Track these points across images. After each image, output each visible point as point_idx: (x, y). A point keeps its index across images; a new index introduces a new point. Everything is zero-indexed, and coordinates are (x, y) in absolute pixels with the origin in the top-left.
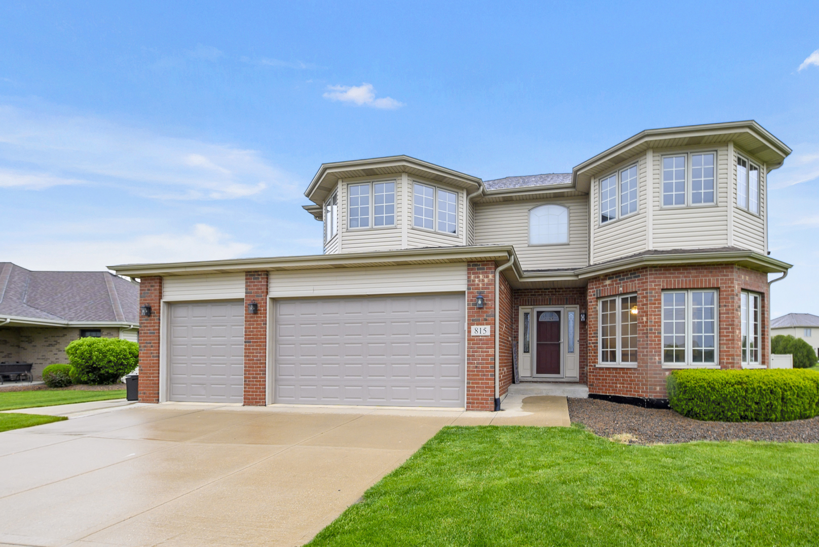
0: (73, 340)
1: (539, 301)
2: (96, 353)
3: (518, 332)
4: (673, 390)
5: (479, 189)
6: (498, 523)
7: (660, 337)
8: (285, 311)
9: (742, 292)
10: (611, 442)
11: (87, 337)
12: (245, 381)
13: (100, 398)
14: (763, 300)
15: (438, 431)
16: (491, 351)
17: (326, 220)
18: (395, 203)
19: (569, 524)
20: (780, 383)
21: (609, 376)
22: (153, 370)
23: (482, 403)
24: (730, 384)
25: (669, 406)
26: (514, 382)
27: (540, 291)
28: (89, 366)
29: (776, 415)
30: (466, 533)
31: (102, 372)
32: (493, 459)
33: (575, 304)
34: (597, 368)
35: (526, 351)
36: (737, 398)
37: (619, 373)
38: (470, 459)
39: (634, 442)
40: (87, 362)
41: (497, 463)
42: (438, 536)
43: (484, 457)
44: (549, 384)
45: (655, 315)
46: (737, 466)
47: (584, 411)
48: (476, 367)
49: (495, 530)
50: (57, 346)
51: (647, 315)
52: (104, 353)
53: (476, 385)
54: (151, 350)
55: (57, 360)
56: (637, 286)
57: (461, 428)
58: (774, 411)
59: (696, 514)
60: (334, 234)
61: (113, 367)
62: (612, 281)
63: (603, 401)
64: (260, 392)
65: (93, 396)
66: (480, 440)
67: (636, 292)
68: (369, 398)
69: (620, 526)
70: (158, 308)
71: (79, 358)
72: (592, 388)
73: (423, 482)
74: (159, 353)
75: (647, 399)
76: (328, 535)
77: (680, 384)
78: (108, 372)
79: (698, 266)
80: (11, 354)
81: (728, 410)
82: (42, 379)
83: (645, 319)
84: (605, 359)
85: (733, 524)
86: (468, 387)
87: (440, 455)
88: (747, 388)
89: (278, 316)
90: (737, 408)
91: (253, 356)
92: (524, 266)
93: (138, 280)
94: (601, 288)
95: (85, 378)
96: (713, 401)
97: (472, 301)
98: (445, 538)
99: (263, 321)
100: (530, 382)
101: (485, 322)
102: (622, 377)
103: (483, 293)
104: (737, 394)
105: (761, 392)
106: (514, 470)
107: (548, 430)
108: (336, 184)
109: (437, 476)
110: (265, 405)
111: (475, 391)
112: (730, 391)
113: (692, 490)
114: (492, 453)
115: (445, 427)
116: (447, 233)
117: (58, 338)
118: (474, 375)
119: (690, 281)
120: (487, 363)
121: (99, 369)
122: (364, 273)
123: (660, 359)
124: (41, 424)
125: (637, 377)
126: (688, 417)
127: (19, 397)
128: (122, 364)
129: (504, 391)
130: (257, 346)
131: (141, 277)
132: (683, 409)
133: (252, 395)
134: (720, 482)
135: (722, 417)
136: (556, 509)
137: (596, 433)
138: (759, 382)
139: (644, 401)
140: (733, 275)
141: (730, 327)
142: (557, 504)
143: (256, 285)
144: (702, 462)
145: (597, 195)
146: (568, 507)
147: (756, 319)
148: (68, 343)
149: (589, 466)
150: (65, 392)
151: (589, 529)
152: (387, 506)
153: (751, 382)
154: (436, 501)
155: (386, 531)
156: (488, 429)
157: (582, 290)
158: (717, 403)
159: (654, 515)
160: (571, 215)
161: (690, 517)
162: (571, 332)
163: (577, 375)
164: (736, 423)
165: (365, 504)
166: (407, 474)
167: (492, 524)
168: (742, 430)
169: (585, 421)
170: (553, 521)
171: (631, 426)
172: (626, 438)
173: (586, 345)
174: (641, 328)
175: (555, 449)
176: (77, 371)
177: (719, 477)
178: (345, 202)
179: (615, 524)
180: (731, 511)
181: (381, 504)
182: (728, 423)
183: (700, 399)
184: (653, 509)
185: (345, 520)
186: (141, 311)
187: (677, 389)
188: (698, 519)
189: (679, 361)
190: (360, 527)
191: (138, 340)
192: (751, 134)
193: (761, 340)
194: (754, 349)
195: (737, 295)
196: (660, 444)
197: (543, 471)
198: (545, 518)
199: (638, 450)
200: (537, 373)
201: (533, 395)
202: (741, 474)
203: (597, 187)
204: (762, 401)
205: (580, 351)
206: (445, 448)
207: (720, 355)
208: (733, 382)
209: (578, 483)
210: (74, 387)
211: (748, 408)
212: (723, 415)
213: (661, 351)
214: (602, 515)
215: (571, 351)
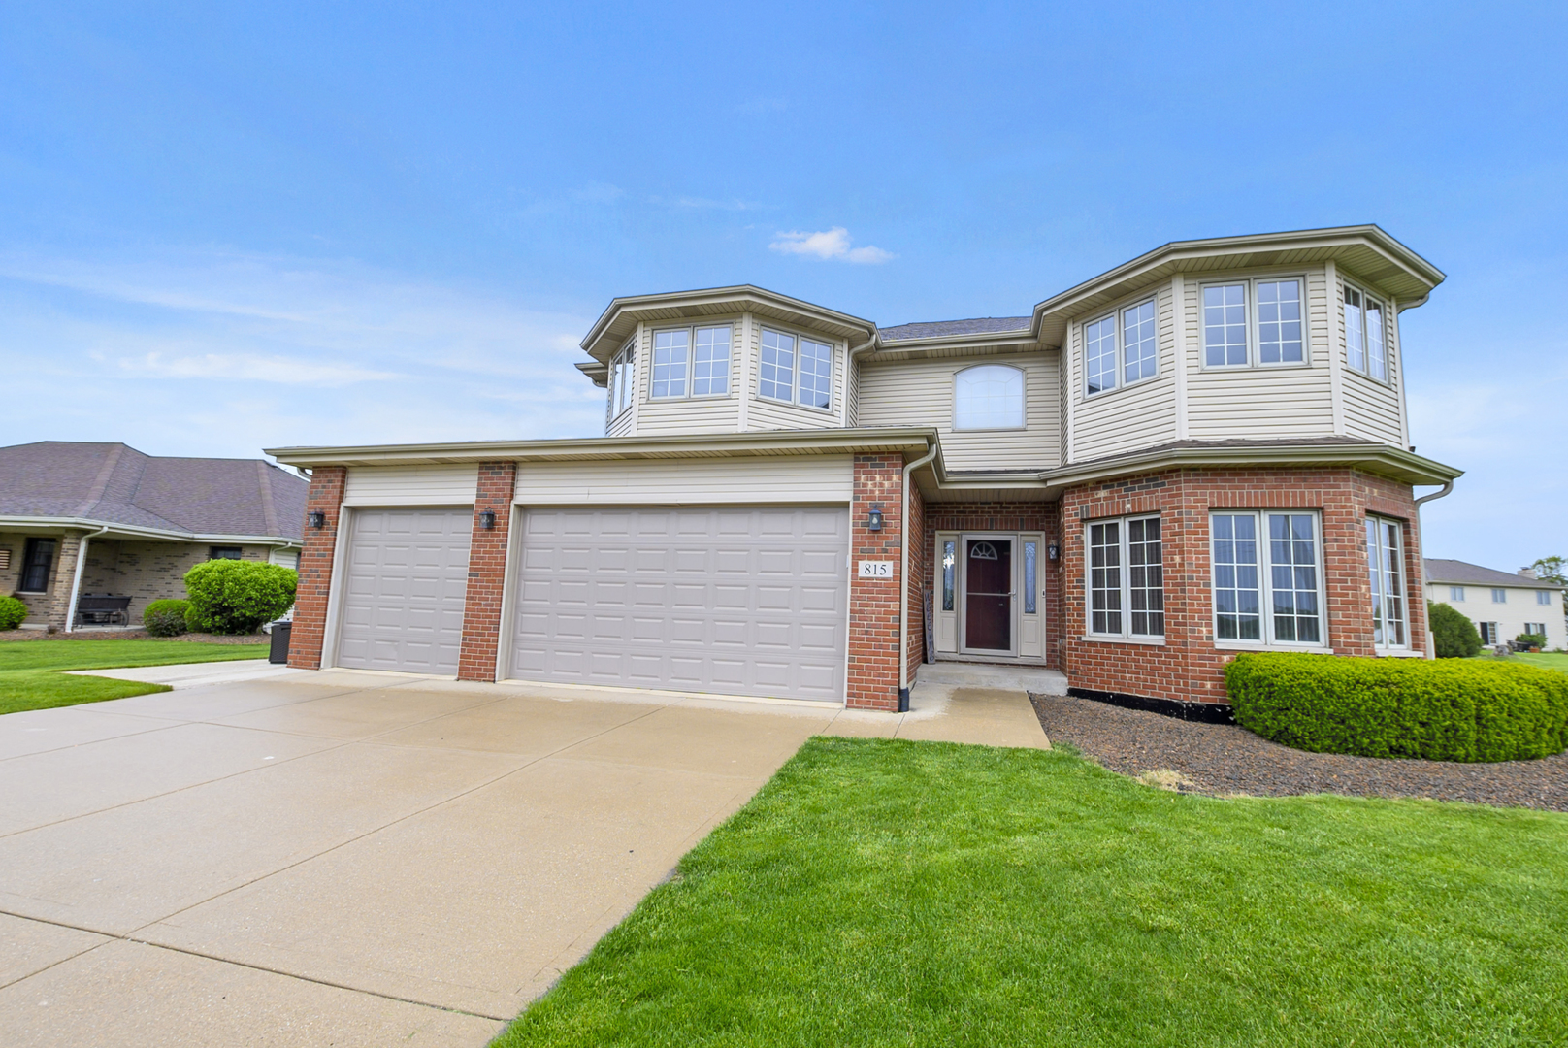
0: (197, 563)
1: (972, 523)
2: (231, 584)
3: (933, 574)
4: (1243, 691)
5: (869, 339)
6: (959, 951)
7: (1209, 592)
8: (537, 524)
9: (1367, 518)
10: (1143, 786)
11: (219, 558)
12: (464, 639)
13: (227, 657)
14: (1407, 532)
15: (801, 744)
16: (893, 606)
17: (613, 385)
18: (729, 360)
19: (1114, 965)
20: (1471, 687)
21: (1109, 658)
22: (317, 615)
23: (877, 697)
24: (1364, 684)
25: (1232, 719)
26: (925, 661)
27: (974, 506)
28: (216, 604)
29: (1467, 749)
30: (899, 968)
31: (236, 614)
32: (919, 807)
33: (1037, 530)
34: (1084, 642)
35: (948, 606)
36: (1380, 712)
37: (1129, 654)
38: (872, 804)
39: (1188, 788)
40: (215, 598)
41: (927, 816)
42: (841, 969)
43: (899, 802)
44: (991, 667)
45: (1197, 553)
46: (1432, 855)
47: (1067, 720)
48: (866, 632)
49: (958, 966)
50: (172, 572)
51: (1181, 553)
52: (241, 584)
53: (865, 664)
54: (316, 582)
55: (169, 593)
56: (1160, 501)
57: (843, 740)
58: (1461, 741)
59: (1394, 963)
60: (626, 407)
61: (253, 607)
62: (1111, 492)
63: (1096, 702)
64: (488, 658)
65: (216, 653)
66: (883, 766)
67: (1158, 512)
69: (1229, 978)
70: (335, 516)
71: (203, 591)
72: (1075, 679)
73: (792, 845)
74: (329, 588)
75: (1187, 704)
76: (616, 949)
77: (1259, 680)
78: (244, 616)
79: (1278, 468)
80: (102, 581)
81: (1363, 735)
82: (143, 622)
83: (1177, 559)
84: (1098, 626)
85: (1491, 995)
86: (850, 667)
87: (813, 791)
88: (1401, 694)
89: (527, 534)
90: (1382, 731)
91: (481, 599)
92: (949, 464)
93: (310, 472)
94: (1090, 503)
95: (207, 623)
96: (1331, 716)
97: (860, 518)
98: (857, 977)
99: (501, 541)
100: (955, 661)
101: (885, 554)
102: (1134, 660)
103: (882, 505)
104: (1380, 704)
105: (1431, 702)
106: (965, 832)
107: (1011, 754)
108: (634, 329)
109: (817, 835)
110: (494, 682)
111: (864, 674)
112: (1366, 697)
113: (1359, 904)
114: (914, 794)
115: (813, 738)
116: (814, 407)
117: (175, 558)
118: (861, 646)
119: (1263, 494)
120: (886, 627)
121: (232, 610)
122: (675, 467)
123: (1211, 632)
124: (128, 696)
125: (1164, 662)
126: (1278, 742)
127: (104, 649)
128: (268, 603)
129: (912, 676)
130: (488, 582)
131: (316, 468)
132: (1267, 727)
133: (474, 663)
134: (1412, 890)
135: (1351, 746)
136: (1076, 928)
137: (1105, 765)
138: (1426, 684)
139: (1182, 708)
140: (1349, 486)
141: (1349, 579)
142: (1073, 914)
143: (495, 484)
144: (1350, 840)
145: (1079, 349)
146: (1102, 924)
147: (1394, 567)
148: (190, 567)
149: (1116, 835)
150: (174, 644)
151: (1163, 982)
152: (728, 893)
153: (1409, 684)
154: (823, 889)
155: (733, 948)
156: (895, 745)
157: (1050, 505)
158: (1338, 720)
159: (1298, 958)
160: (1029, 381)
161: (1383, 970)
162: (1030, 577)
163: (1042, 653)
164: (1382, 760)
165: (684, 886)
166: (758, 828)
167: (947, 951)
168: (1401, 777)
169: (1076, 739)
170: (1077, 955)
171: (1171, 754)
172: (1170, 779)
173: (1059, 601)
174: (1170, 574)
175: (1034, 793)
176: (198, 611)
177: (1404, 876)
178: (648, 357)
179: (1217, 972)
180: (1470, 962)
181: (716, 888)
182: (1366, 759)
183: (1304, 709)
184: (1291, 944)
185: (649, 918)
186: (309, 520)
187: (1251, 689)
188: (1404, 977)
189: (1249, 637)
190: (681, 936)
191: (298, 566)
192: (1369, 248)
193: (1407, 605)
194: (1394, 620)
195: (1358, 522)
196: (1242, 795)
197: (1026, 838)
198: (1057, 946)
199: (1204, 805)
200: (967, 647)
201: (963, 686)
202: (1449, 873)
203: (1079, 336)
204: (1434, 720)
205: (1047, 610)
206: (820, 778)
207: (1330, 629)
208: (1369, 682)
209: (1107, 871)
210: (189, 636)
211: (1404, 732)
212: (1354, 743)
213: (1211, 617)
214: (1180, 948)
215: (1031, 610)
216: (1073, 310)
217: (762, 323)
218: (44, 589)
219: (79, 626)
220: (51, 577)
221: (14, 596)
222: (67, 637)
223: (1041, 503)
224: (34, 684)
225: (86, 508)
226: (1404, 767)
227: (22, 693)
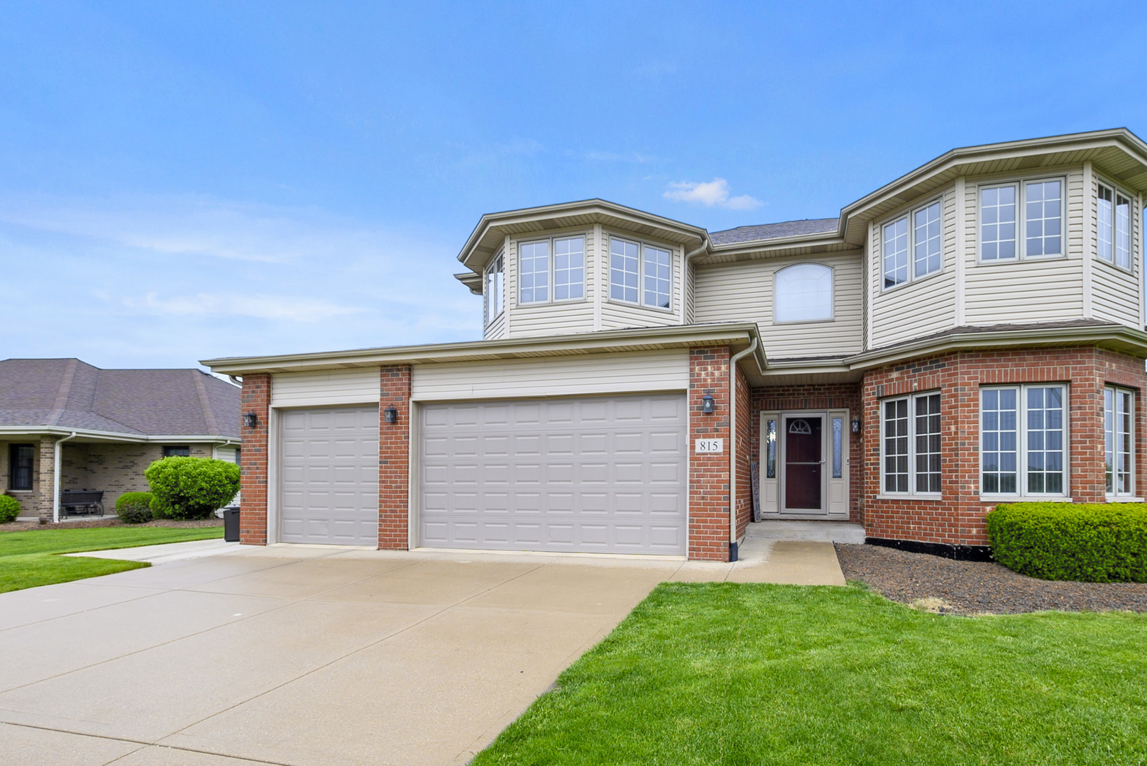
0: (154, 460)
1: (790, 404)
2: (184, 477)
3: (758, 448)
4: (999, 534)
5: (702, 244)
6: (761, 728)
7: (977, 455)
8: (433, 418)
9: (1106, 388)
10: (912, 610)
11: (172, 456)
12: (380, 516)
13: (189, 538)
14: (1138, 399)
15: (652, 589)
16: (724, 476)
17: (488, 292)
18: (584, 267)
19: (870, 733)
21: (898, 512)
22: (259, 500)
23: (712, 550)
24: (1091, 525)
25: (991, 557)
26: (753, 520)
27: (791, 388)
28: (174, 495)
30: (716, 742)
31: (191, 503)
32: (739, 632)
33: (843, 407)
34: (879, 500)
35: (771, 474)
36: (1102, 546)
37: (914, 508)
38: (704, 631)
39: (947, 611)
40: (172, 490)
41: (745, 638)
42: (675, 744)
43: (724, 629)
44: (805, 523)
45: (969, 423)
46: (1118, 651)
47: (862, 563)
48: (703, 498)
49: (759, 738)
50: (134, 469)
51: (956, 423)
52: (193, 477)
53: (702, 524)
54: (256, 473)
55: (134, 487)
56: (941, 379)
57: (684, 585)
59: (1069, 724)
60: (499, 311)
61: (205, 496)
62: (902, 373)
63: (887, 548)
64: (401, 531)
65: (180, 535)
66: (714, 603)
67: (939, 389)
68: (550, 541)
69: (950, 738)
70: (265, 416)
71: (162, 484)
72: (871, 530)
73: (642, 662)
74: (267, 478)
75: (957, 547)
76: (513, 737)
77: (1011, 525)
78: (198, 503)
79: (1036, 348)
80: (77, 479)
81: (1088, 565)
82: (116, 512)
83: (953, 428)
84: (890, 487)
85: (1133, 742)
86: (690, 527)
87: (660, 624)
88: (1119, 532)
89: (424, 426)
90: (1103, 561)
91: (391, 482)
92: (770, 353)
93: (240, 379)
94: (885, 384)
95: (169, 511)
96: (1065, 552)
97: (696, 403)
98: (686, 748)
99: (404, 433)
100: (776, 520)
101: (716, 433)
102: (917, 513)
103: (713, 391)
104: (1103, 540)
105: (1141, 537)
106: (772, 648)
107: (815, 590)
108: (502, 242)
109: (661, 654)
110: (408, 550)
111: (702, 532)
112: (1092, 535)
113: (1054, 686)
114: (736, 623)
115: (661, 584)
116: (657, 307)
117: (135, 457)
118: (699, 510)
119: (1024, 371)
120: (718, 493)
121: (188, 499)
122: (542, 365)
123: (977, 488)
124: (118, 572)
125: (940, 514)
126: (1024, 574)
127: (89, 535)
128: (217, 492)
129: (741, 532)
130: (396, 467)
131: (245, 375)
132: (1016, 562)
133: (390, 535)
134: (1097, 675)
135: (1078, 574)
136: (847, 710)
137: (886, 596)
138: (1138, 523)
139: (953, 550)
140: (1092, 362)
141: (1088, 440)
142: (846, 701)
143: (395, 385)
144: (1060, 643)
145: (878, 248)
146: (865, 707)
147: (1126, 429)
148: (149, 464)
149: (885, 646)
150: (144, 529)
151: (903, 742)
152: (594, 697)
153: (1125, 523)
154: (664, 692)
155: (598, 733)
156: (724, 587)
157: (854, 386)
158: (1070, 554)
159: (1002, 723)
160: (837, 278)
161: (1060, 729)
162: (837, 448)
163: (846, 510)
164: (1101, 584)
165: (561, 694)
166: (618, 650)
167: (752, 729)
168: (1113, 596)
169: (866, 578)
170: (845, 728)
171: (939, 586)
172: (935, 604)
173: (861, 466)
174: (947, 441)
175: (829, 618)
176: (160, 501)
177: (1093, 666)
178: (515, 267)
179: (943, 735)
180: (1124, 721)
181: (585, 694)
182: (1089, 584)
183: (1044, 547)
184: (999, 714)
185: (536, 716)
186: (244, 420)
187: (1005, 532)
188: (1074, 732)
189: (1007, 491)
190: (560, 727)
191: (238, 460)
192: (1120, 150)
193: (1135, 459)
194: (1123, 473)
195: (1098, 392)
196: (988, 614)
197: (817, 651)
198: (832, 723)
199: (956, 623)
200: (787, 507)
201: (782, 539)
202: (1127, 663)
203: (878, 236)
204: (1142, 551)
205: (851, 475)
206: (666, 614)
207: (1071, 482)
208: (1095, 523)
209: (875, 671)
210: (156, 522)
211: (1119, 561)
212: (1081, 572)
213: (978, 475)
214: (919, 720)
215: (837, 475)
216: (873, 213)
217: (611, 233)
218: (31, 488)
219: (64, 517)
220: (35, 476)
221: (7, 494)
222: (56, 527)
223: (846, 384)
224: (40, 565)
225: (55, 416)
226: (1117, 589)
227: (33, 572)
